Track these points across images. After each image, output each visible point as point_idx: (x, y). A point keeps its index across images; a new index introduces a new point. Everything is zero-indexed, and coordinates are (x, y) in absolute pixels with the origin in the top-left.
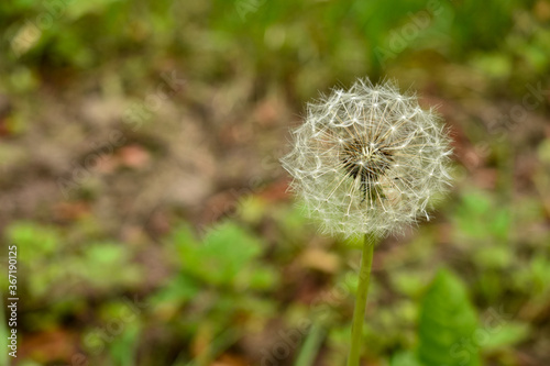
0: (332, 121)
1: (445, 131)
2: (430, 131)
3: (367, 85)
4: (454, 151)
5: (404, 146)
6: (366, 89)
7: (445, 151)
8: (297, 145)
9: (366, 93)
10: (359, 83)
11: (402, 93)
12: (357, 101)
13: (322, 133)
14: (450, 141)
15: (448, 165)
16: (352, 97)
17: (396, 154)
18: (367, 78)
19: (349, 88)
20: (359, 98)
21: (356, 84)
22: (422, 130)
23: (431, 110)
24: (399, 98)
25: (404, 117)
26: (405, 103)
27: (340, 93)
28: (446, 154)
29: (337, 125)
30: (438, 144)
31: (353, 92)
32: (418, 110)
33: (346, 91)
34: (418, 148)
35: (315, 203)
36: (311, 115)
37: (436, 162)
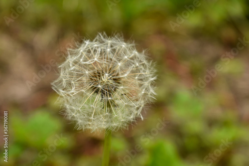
0: (81, 60)
1: (152, 65)
2: (143, 65)
3: (104, 37)
4: (158, 77)
5: (126, 75)
6: (104, 40)
7: (152, 77)
8: (62, 74)
9: (103, 42)
10: (100, 36)
11: (126, 41)
12: (98, 47)
13: (76, 67)
14: (155, 71)
15: (155, 86)
16: (95, 45)
17: (123, 80)
18: (105, 33)
19: (94, 38)
20: (99, 45)
21: (98, 36)
22: (137, 64)
23: (143, 52)
24: (124, 45)
25: (126, 57)
26: (127, 48)
27: (87, 42)
28: (152, 79)
29: (85, 63)
30: (147, 73)
31: (96, 41)
32: (135, 52)
33: (91, 41)
34: (135, 76)
35: (73, 111)
36: (69, 56)
37: (146, 84)
